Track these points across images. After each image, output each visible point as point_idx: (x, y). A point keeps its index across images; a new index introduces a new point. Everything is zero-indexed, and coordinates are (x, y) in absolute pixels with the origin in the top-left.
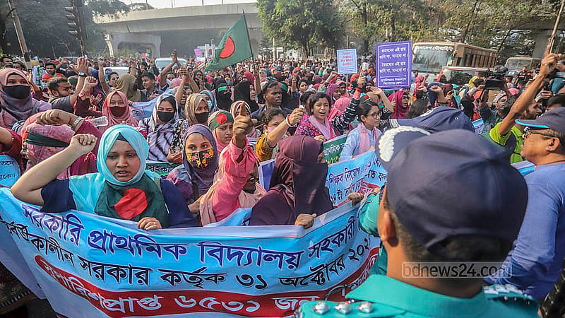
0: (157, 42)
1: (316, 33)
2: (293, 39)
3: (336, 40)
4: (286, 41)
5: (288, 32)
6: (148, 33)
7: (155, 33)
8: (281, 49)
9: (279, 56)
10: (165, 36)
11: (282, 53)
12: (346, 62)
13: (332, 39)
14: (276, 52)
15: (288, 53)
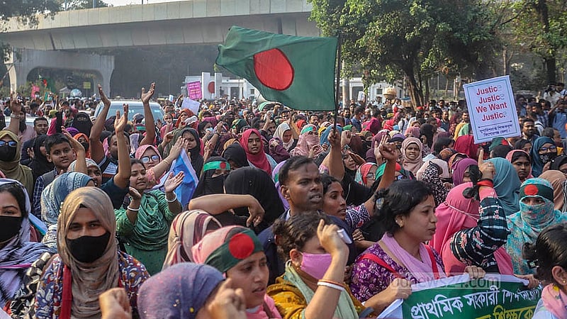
0: (107, 67)
1: (436, 48)
2: (384, 61)
3: (480, 59)
4: (371, 66)
5: (374, 48)
6: (90, 51)
7: (105, 52)
8: (357, 81)
9: (355, 97)
10: (123, 58)
11: (361, 89)
12: (489, 113)
13: (472, 60)
14: (347, 87)
15: (373, 89)
